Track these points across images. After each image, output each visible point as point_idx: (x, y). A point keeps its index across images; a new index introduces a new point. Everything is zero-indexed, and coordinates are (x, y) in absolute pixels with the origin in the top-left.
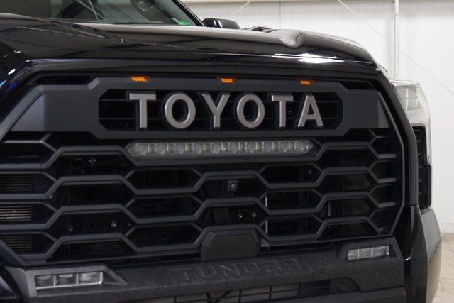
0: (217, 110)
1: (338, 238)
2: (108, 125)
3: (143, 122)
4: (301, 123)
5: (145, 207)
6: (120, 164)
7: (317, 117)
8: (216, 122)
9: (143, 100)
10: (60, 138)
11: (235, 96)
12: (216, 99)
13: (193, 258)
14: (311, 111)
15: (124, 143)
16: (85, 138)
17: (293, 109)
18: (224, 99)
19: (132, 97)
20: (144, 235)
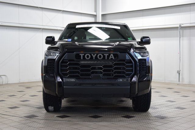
0: (94, 56)
1: (117, 77)
2: (76, 59)
3: (82, 58)
4: (110, 58)
5: (82, 71)
6: (78, 64)
7: (113, 57)
8: (94, 58)
9: (82, 55)
10: (69, 61)
11: (97, 54)
12: (94, 55)
13: (89, 79)
14: (112, 56)
15: (79, 61)
16: (73, 60)
17: (108, 56)
18: (95, 55)
19: (80, 55)
20: (82, 75)
